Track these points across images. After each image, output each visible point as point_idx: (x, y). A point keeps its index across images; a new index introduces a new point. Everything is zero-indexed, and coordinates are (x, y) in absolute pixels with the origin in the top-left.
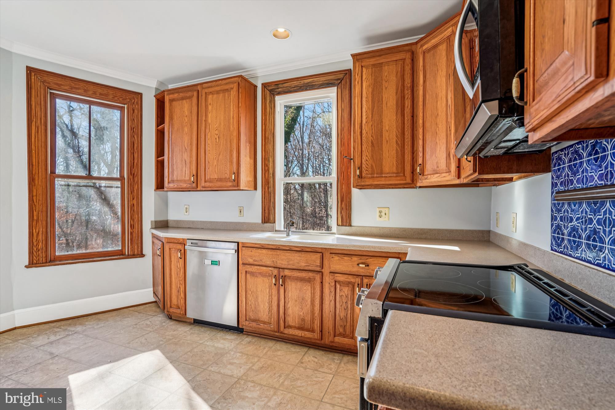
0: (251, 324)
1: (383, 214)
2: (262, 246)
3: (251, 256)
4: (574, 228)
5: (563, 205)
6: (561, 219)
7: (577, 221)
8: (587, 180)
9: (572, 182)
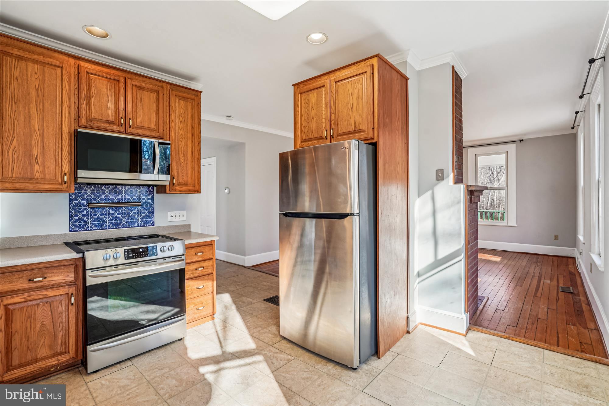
4: (98, 218)
5: (85, 209)
6: (83, 215)
7: (101, 215)
8: (109, 199)
9: (95, 200)
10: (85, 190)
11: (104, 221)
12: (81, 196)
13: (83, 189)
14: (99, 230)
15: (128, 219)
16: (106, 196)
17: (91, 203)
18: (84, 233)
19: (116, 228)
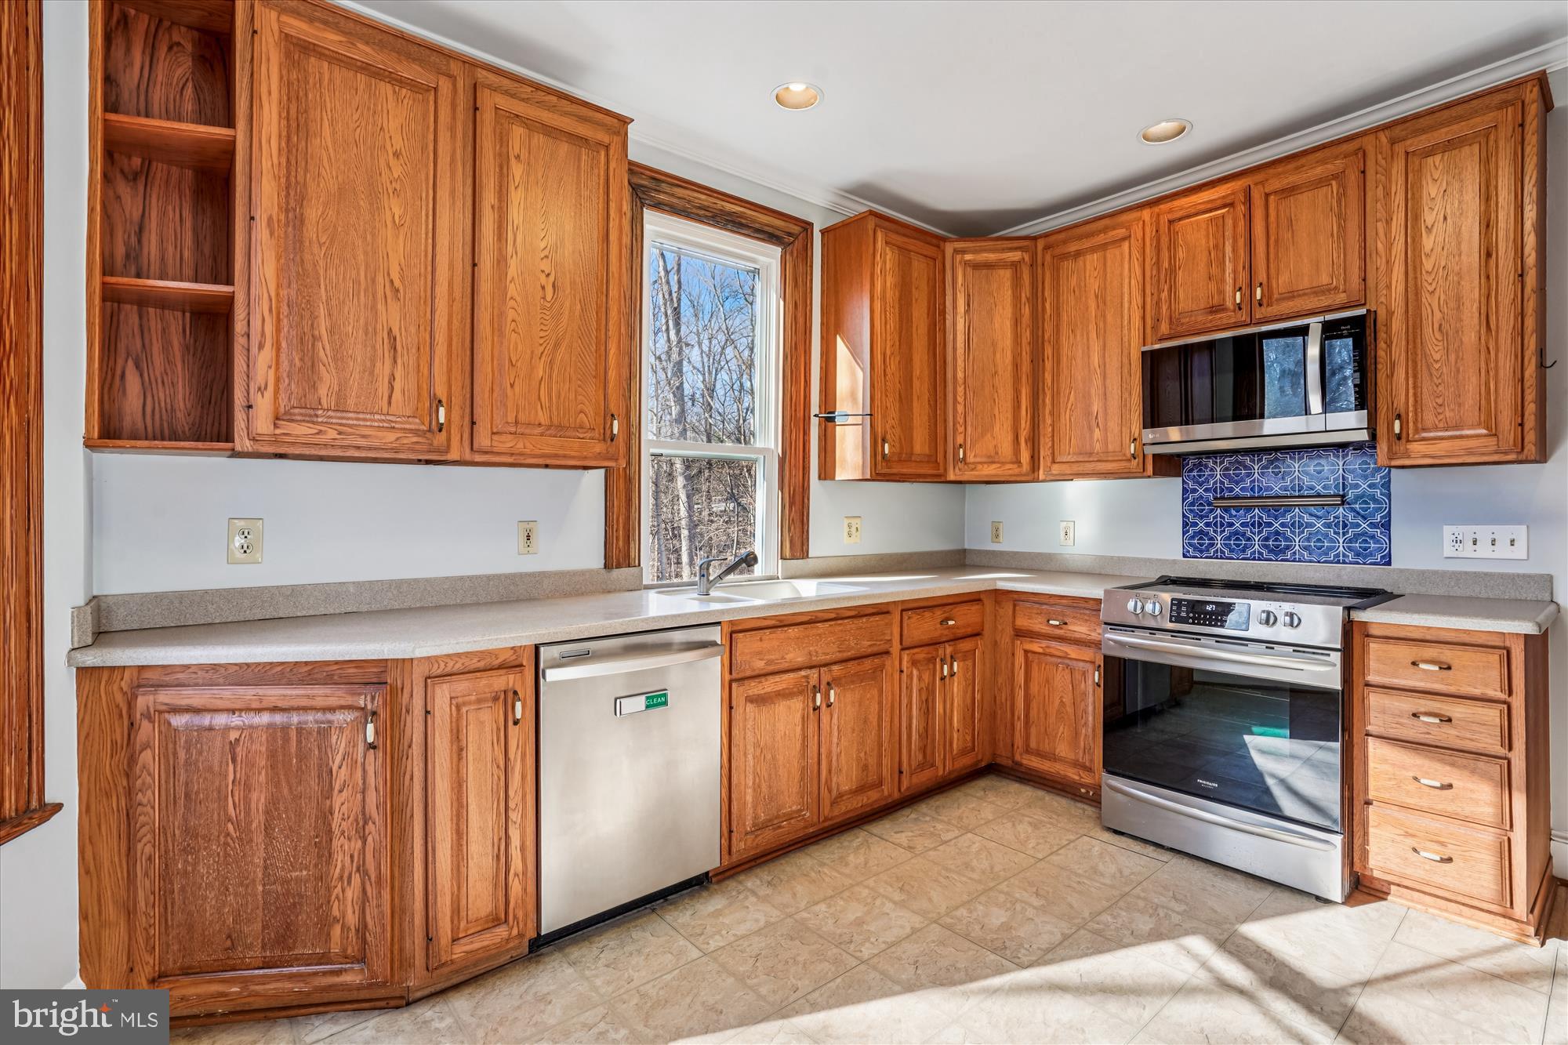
0: (760, 838)
1: (853, 529)
2: (781, 621)
3: (759, 653)
4: (1236, 533)
5: (1211, 511)
6: (1208, 525)
7: (1242, 525)
8: (1260, 489)
9: (1231, 490)
10: (1211, 470)
11: (1249, 539)
12: (1203, 482)
13: (1206, 467)
14: (1238, 559)
15: (1308, 540)
16: (1254, 481)
17: (1222, 498)
18: (1207, 563)
19: (1277, 560)
